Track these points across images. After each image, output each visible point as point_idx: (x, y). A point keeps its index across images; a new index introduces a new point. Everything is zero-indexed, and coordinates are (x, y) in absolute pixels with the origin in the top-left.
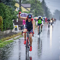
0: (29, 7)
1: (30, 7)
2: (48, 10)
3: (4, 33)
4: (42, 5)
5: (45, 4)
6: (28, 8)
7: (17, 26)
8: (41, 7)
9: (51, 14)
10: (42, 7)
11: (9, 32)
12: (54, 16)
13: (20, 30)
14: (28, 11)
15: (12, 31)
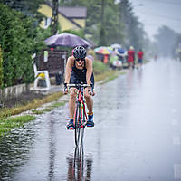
0: (82, 18)
1: (84, 15)
2: (139, 26)
3: (6, 92)
4: (120, 10)
5: (131, 9)
6: (77, 21)
7: (46, 72)
8: (118, 18)
9: (148, 40)
10: (120, 16)
11: (21, 91)
12: (155, 44)
13: (53, 87)
14: (77, 29)
15: (31, 89)
